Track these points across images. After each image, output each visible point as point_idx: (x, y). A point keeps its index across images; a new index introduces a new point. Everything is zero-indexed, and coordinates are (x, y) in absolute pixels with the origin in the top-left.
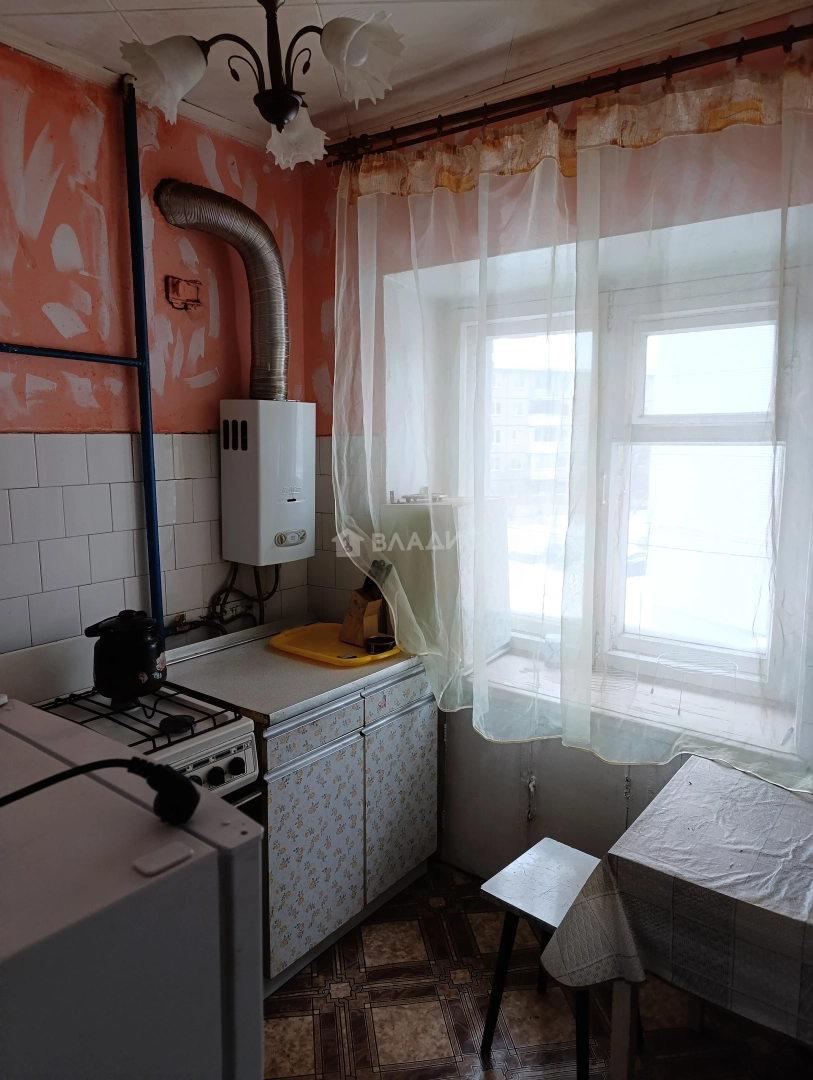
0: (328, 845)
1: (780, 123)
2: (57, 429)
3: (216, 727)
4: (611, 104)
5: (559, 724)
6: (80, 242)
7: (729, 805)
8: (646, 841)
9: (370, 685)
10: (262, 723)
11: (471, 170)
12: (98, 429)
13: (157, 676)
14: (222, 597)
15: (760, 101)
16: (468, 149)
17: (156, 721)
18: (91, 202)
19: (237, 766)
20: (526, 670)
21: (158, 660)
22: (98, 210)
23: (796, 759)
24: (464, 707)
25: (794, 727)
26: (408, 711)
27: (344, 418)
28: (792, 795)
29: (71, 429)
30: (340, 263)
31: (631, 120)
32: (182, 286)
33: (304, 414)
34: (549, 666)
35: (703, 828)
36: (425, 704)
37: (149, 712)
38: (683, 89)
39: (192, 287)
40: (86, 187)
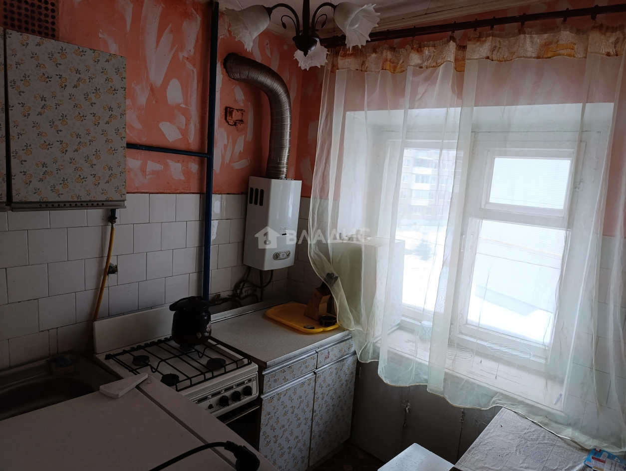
0: (292, 434)
1: (586, 57)
2: (161, 191)
3: (238, 368)
4: (488, 36)
5: (426, 377)
6: (182, 89)
7: (523, 442)
8: (475, 462)
9: (321, 346)
10: (263, 366)
11: (403, 62)
12: (183, 191)
13: (207, 334)
14: (241, 285)
15: (575, 44)
16: (403, 51)
17: (204, 361)
18: (190, 66)
19: (248, 391)
20: (409, 341)
21: (208, 326)
22: (193, 71)
23: (563, 414)
24: (372, 360)
25: (563, 393)
26: (341, 360)
27: (317, 191)
28: (559, 439)
29: (169, 191)
30: (323, 105)
31: (498, 46)
32: (235, 113)
33: (295, 186)
34: (423, 339)
35: (508, 456)
36: (350, 356)
37: (201, 355)
38: (530, 33)
39: (239, 113)
40: (188, 58)
